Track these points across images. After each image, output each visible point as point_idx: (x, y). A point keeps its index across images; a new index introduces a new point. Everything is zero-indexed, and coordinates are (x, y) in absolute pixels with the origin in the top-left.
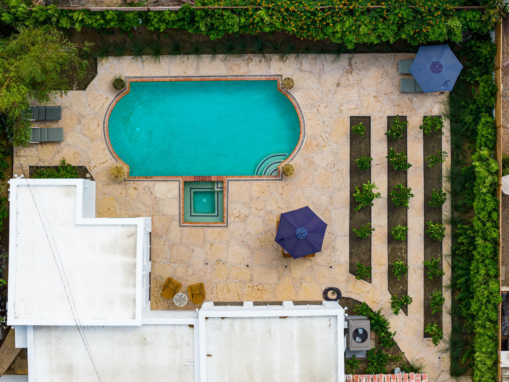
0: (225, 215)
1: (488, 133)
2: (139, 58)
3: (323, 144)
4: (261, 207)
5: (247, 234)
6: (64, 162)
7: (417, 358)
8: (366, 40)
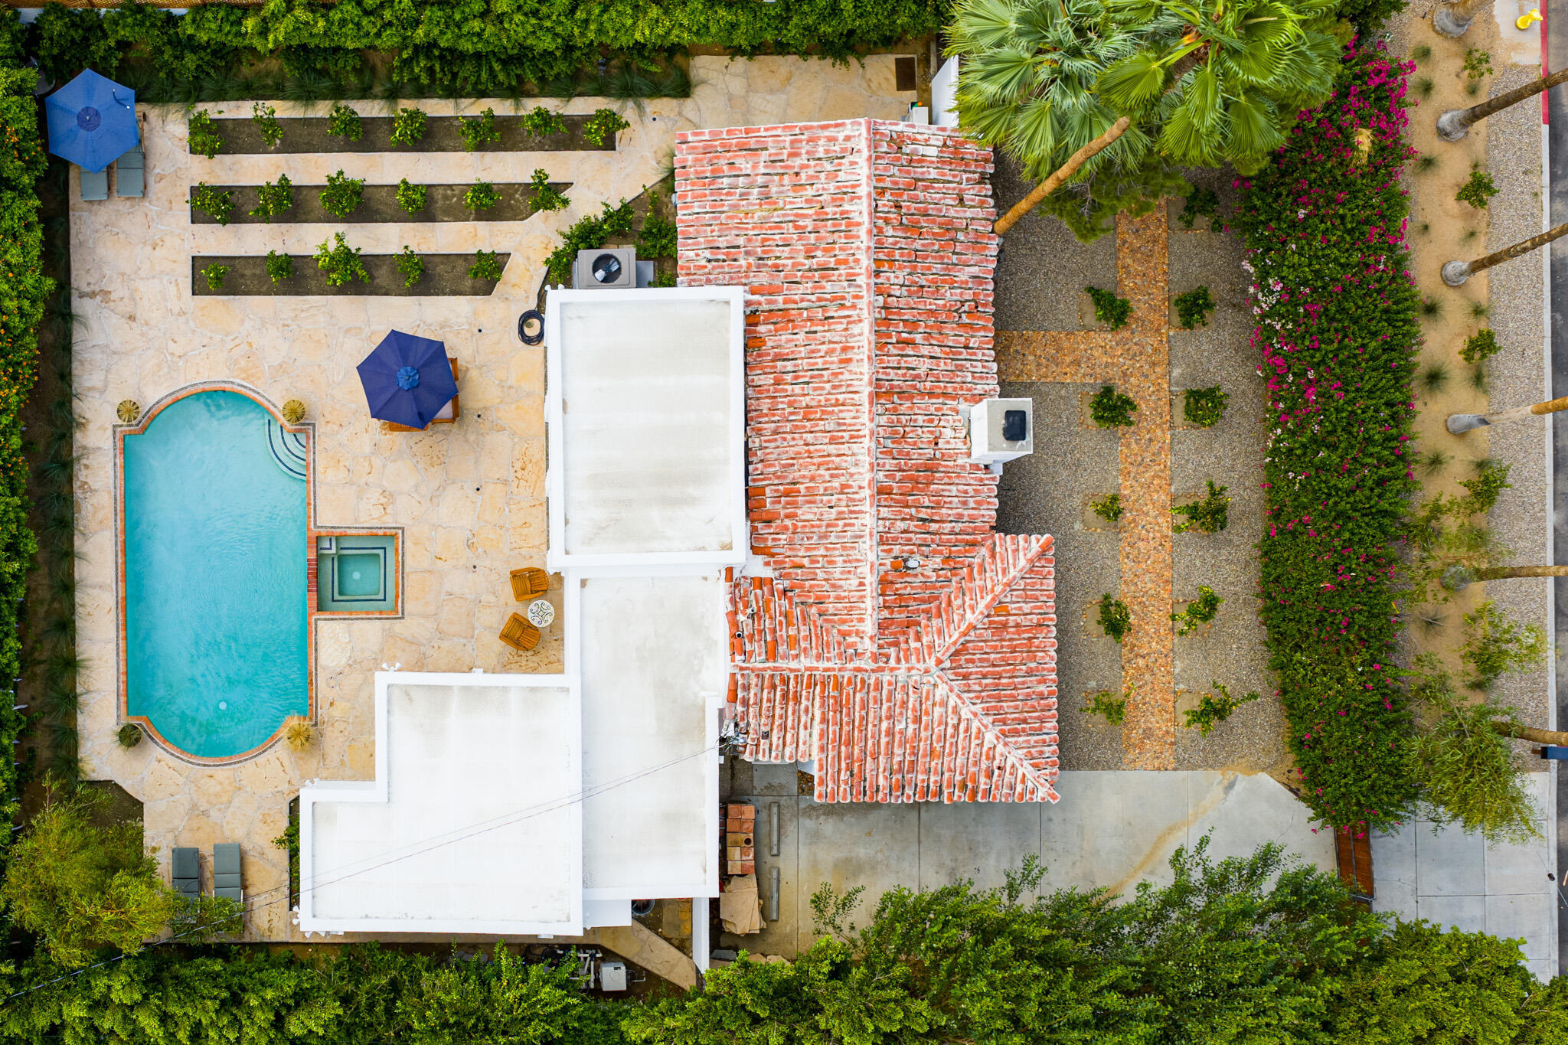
0: (381, 532)
1: (215, 18)
2: (81, 699)
3: (245, 347)
4: (366, 464)
5: (416, 490)
6: (280, 842)
7: (654, 163)
8: (36, 252)
